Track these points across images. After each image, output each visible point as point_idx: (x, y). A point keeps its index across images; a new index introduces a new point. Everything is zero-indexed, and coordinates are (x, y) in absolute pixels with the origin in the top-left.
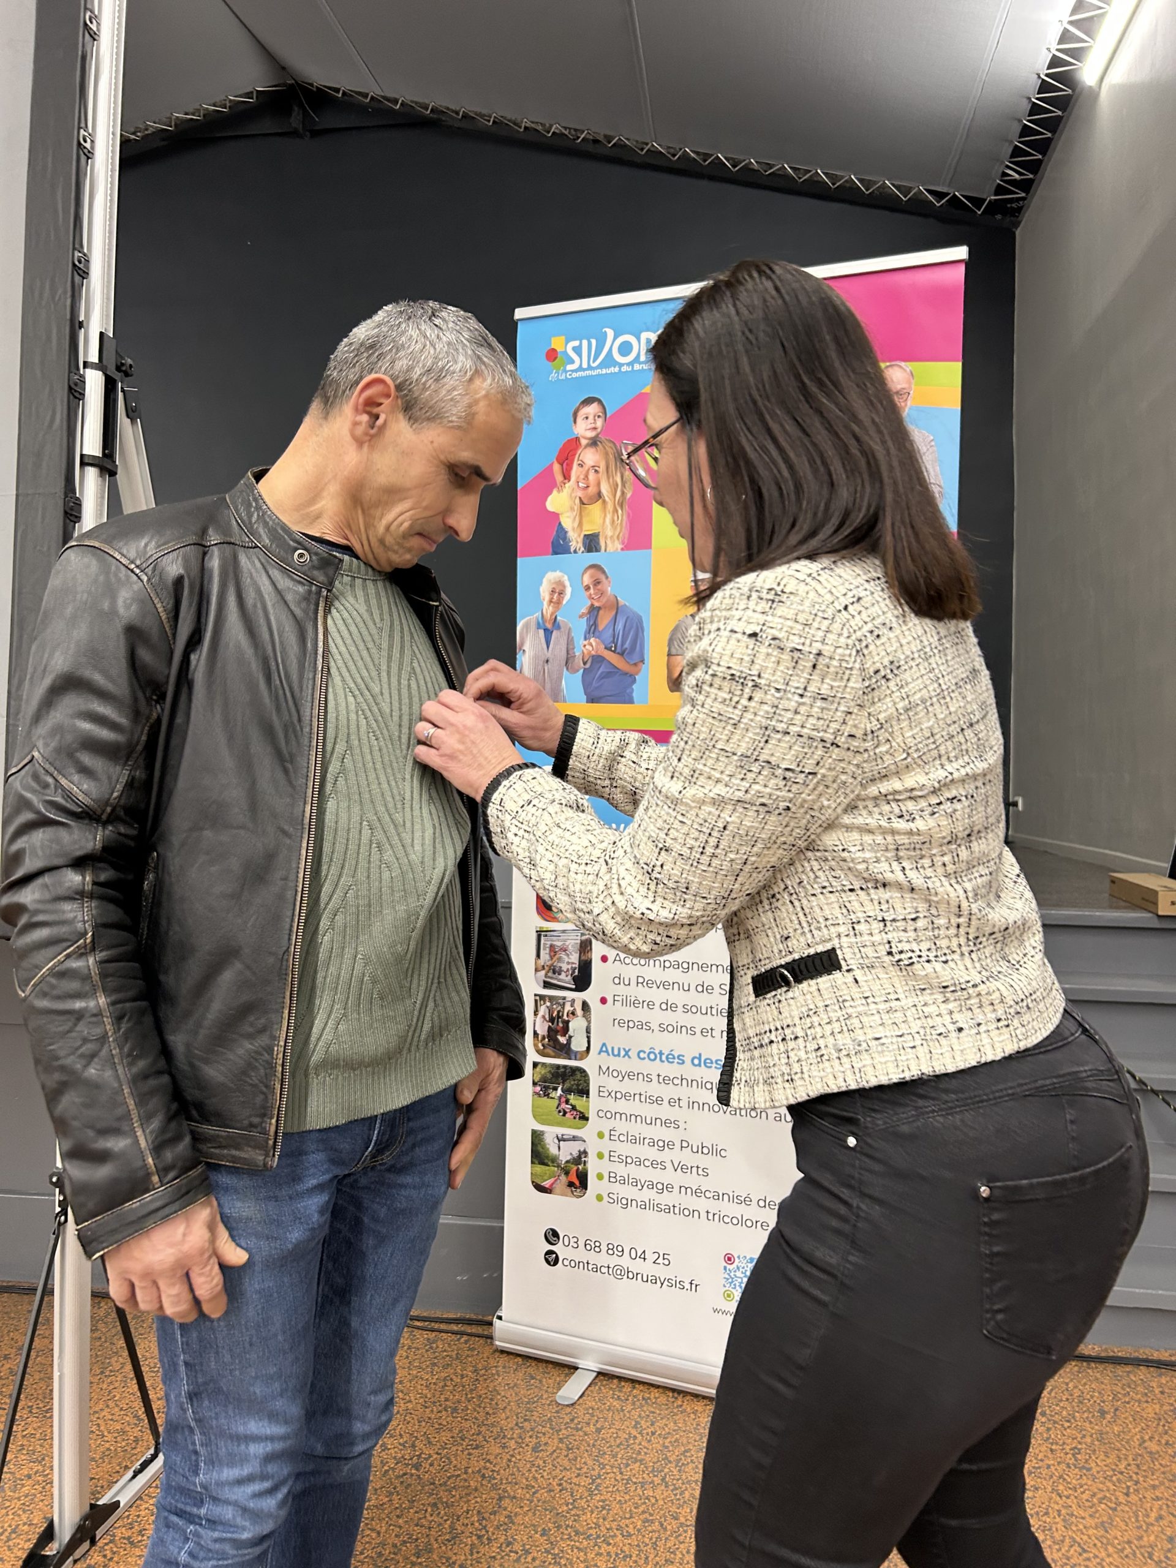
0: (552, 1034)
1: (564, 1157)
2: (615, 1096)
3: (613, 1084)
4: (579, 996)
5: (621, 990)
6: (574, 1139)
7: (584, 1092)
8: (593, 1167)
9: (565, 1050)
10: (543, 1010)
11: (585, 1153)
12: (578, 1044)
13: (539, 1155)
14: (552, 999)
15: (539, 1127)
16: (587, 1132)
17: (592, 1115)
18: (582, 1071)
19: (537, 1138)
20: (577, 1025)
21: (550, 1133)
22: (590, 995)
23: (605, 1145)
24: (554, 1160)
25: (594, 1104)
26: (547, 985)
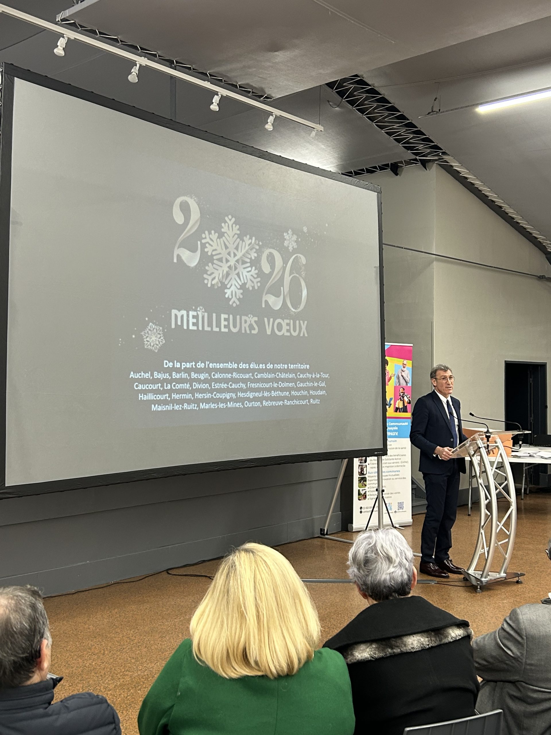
0: (361, 471)
1: (363, 493)
2: (370, 481)
3: (370, 479)
4: (365, 464)
5: (372, 462)
6: (364, 490)
7: (366, 481)
8: (367, 494)
9: (363, 474)
10: (360, 467)
11: (366, 492)
12: (365, 473)
13: (359, 494)
14: (361, 465)
15: (359, 489)
16: (366, 488)
17: (367, 485)
18: (365, 477)
19: (359, 490)
20: (365, 469)
21: (361, 489)
22: (367, 464)
23: (369, 490)
24: (361, 494)
25: (367, 482)
26: (361, 463)
